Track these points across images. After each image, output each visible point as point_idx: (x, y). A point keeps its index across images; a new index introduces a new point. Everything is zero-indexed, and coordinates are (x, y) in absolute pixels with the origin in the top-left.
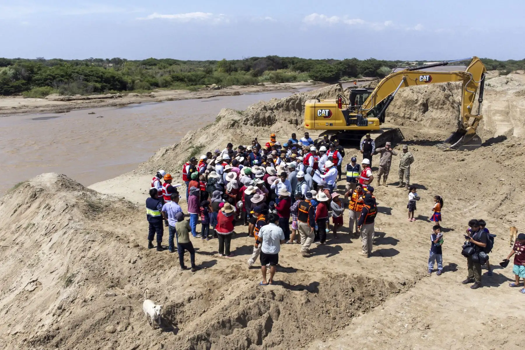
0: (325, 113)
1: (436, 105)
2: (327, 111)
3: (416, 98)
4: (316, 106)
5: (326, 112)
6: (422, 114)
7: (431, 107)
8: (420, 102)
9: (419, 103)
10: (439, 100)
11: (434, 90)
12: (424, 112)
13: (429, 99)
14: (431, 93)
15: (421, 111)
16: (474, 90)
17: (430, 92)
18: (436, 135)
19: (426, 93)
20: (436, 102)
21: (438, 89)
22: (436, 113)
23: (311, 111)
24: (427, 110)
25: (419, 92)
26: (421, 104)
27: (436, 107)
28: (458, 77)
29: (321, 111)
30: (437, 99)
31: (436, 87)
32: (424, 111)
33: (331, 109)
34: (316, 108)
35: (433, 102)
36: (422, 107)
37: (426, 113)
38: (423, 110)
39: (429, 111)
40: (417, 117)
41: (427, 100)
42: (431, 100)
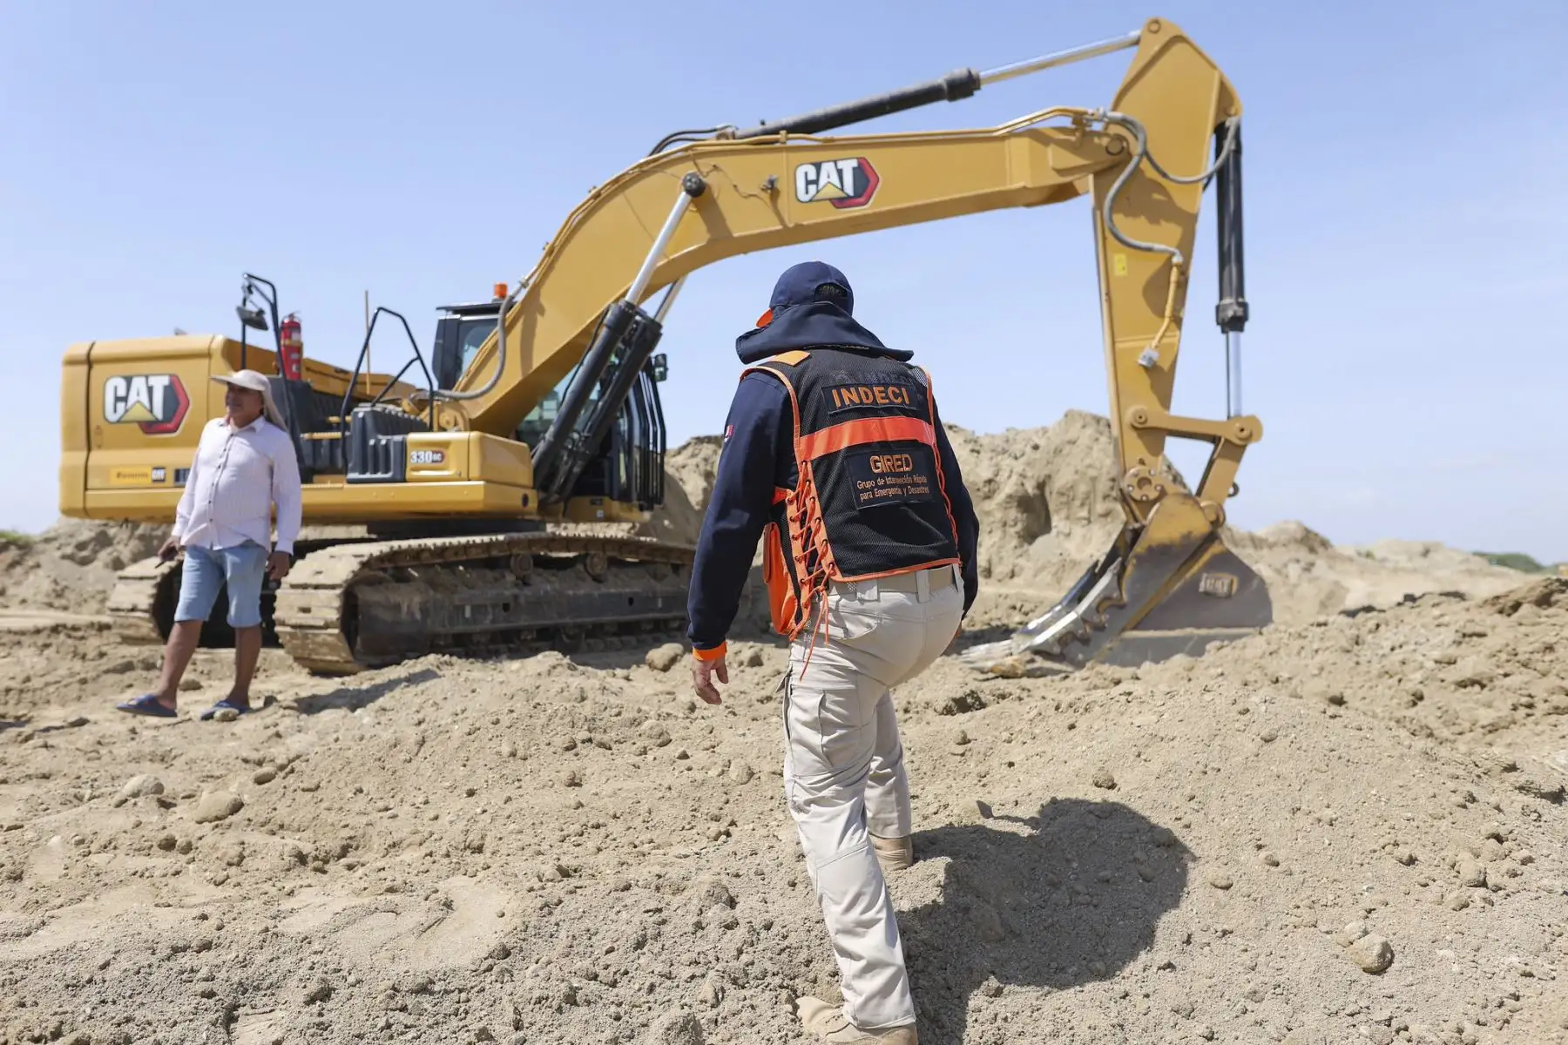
0: (144, 399)
1: (1082, 505)
2: (160, 383)
3: (987, 475)
4: (95, 353)
5: (150, 390)
6: (1015, 542)
7: (1063, 513)
8: (1008, 488)
9: (1000, 497)
10: (1094, 479)
11: (1071, 435)
12: (1029, 536)
13: (1049, 477)
14: (1058, 451)
15: (1012, 531)
16: (1174, 231)
17: (1053, 447)
18: (1009, 602)
19: (1037, 455)
20: (1082, 488)
21: (1090, 431)
22: (1086, 540)
23: (69, 385)
24: (1046, 527)
25: (1004, 452)
26: (1010, 496)
27: (1084, 513)
28: (1051, 151)
29: (122, 384)
30: (1084, 474)
31: (1079, 425)
32: (1026, 529)
33: (180, 368)
34: (97, 369)
35: (1067, 494)
36: (1013, 513)
37: (1041, 541)
38: (1019, 527)
39: (1054, 531)
40: (995, 560)
41: (1041, 486)
42: (1059, 482)
